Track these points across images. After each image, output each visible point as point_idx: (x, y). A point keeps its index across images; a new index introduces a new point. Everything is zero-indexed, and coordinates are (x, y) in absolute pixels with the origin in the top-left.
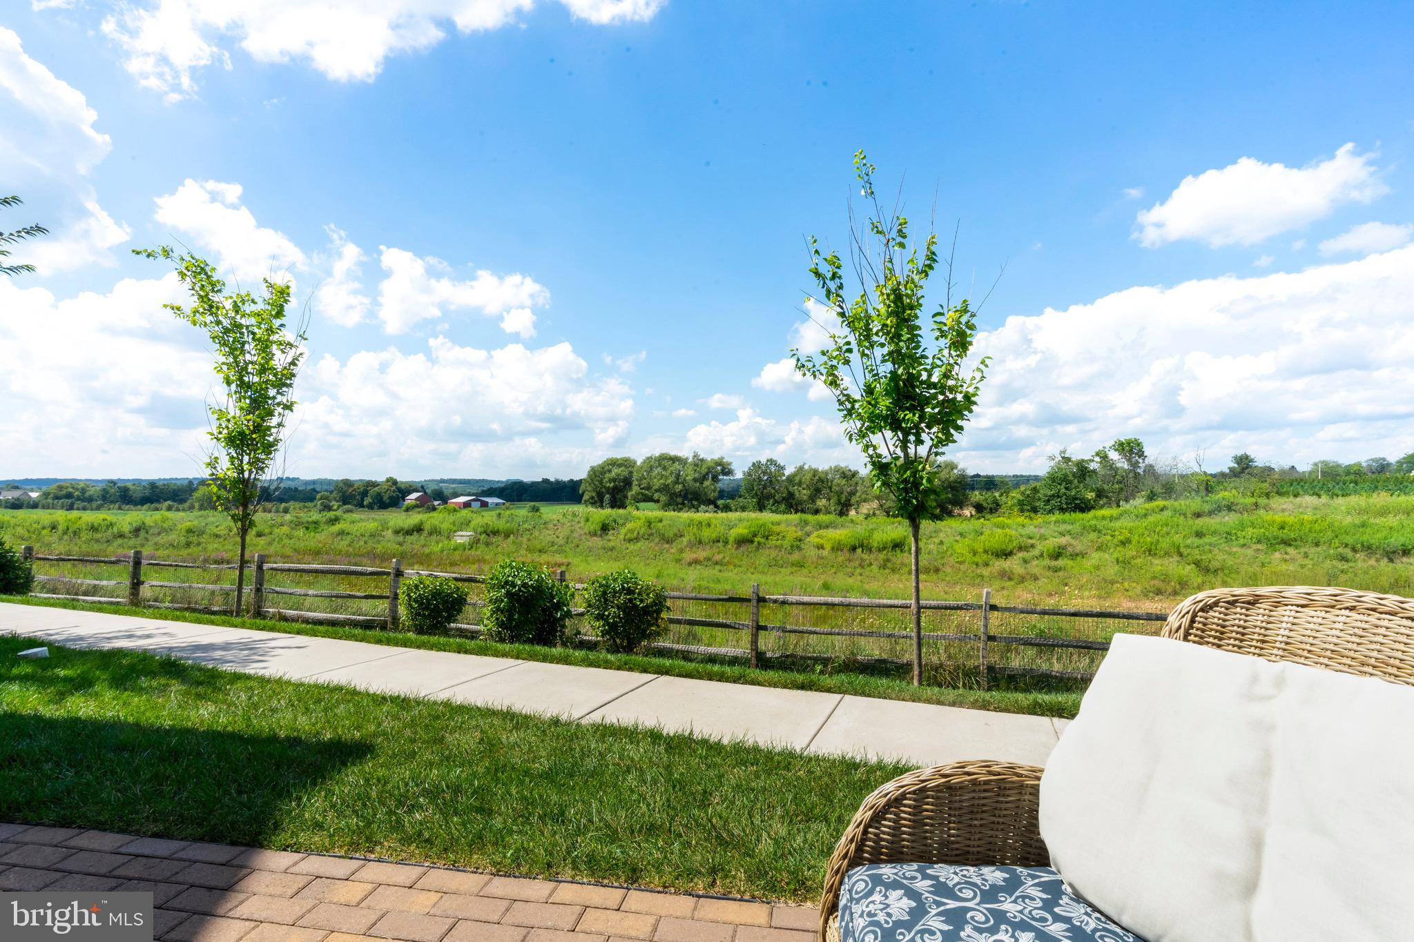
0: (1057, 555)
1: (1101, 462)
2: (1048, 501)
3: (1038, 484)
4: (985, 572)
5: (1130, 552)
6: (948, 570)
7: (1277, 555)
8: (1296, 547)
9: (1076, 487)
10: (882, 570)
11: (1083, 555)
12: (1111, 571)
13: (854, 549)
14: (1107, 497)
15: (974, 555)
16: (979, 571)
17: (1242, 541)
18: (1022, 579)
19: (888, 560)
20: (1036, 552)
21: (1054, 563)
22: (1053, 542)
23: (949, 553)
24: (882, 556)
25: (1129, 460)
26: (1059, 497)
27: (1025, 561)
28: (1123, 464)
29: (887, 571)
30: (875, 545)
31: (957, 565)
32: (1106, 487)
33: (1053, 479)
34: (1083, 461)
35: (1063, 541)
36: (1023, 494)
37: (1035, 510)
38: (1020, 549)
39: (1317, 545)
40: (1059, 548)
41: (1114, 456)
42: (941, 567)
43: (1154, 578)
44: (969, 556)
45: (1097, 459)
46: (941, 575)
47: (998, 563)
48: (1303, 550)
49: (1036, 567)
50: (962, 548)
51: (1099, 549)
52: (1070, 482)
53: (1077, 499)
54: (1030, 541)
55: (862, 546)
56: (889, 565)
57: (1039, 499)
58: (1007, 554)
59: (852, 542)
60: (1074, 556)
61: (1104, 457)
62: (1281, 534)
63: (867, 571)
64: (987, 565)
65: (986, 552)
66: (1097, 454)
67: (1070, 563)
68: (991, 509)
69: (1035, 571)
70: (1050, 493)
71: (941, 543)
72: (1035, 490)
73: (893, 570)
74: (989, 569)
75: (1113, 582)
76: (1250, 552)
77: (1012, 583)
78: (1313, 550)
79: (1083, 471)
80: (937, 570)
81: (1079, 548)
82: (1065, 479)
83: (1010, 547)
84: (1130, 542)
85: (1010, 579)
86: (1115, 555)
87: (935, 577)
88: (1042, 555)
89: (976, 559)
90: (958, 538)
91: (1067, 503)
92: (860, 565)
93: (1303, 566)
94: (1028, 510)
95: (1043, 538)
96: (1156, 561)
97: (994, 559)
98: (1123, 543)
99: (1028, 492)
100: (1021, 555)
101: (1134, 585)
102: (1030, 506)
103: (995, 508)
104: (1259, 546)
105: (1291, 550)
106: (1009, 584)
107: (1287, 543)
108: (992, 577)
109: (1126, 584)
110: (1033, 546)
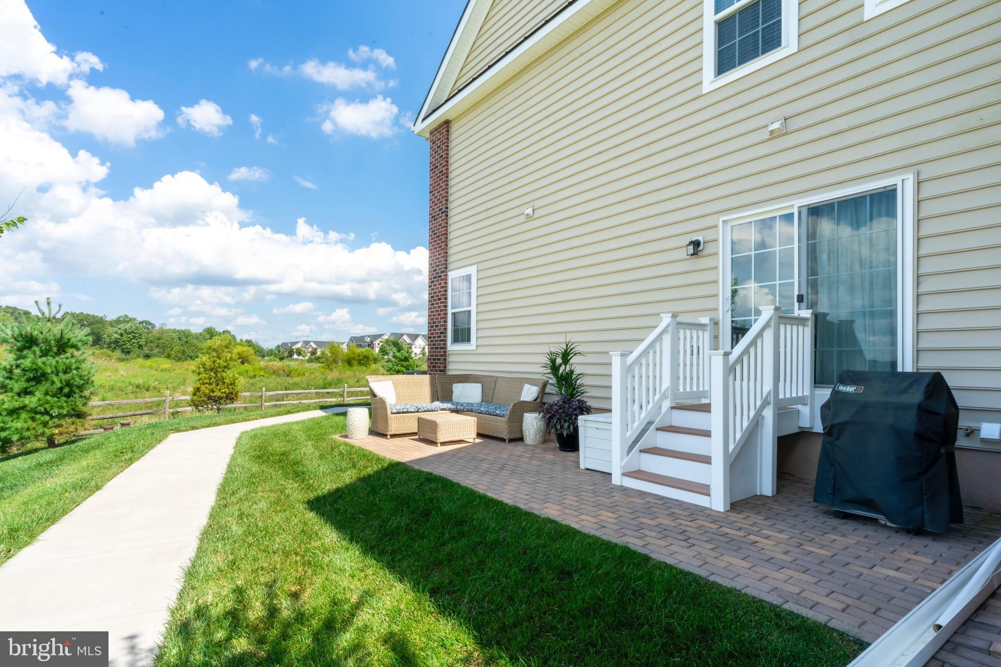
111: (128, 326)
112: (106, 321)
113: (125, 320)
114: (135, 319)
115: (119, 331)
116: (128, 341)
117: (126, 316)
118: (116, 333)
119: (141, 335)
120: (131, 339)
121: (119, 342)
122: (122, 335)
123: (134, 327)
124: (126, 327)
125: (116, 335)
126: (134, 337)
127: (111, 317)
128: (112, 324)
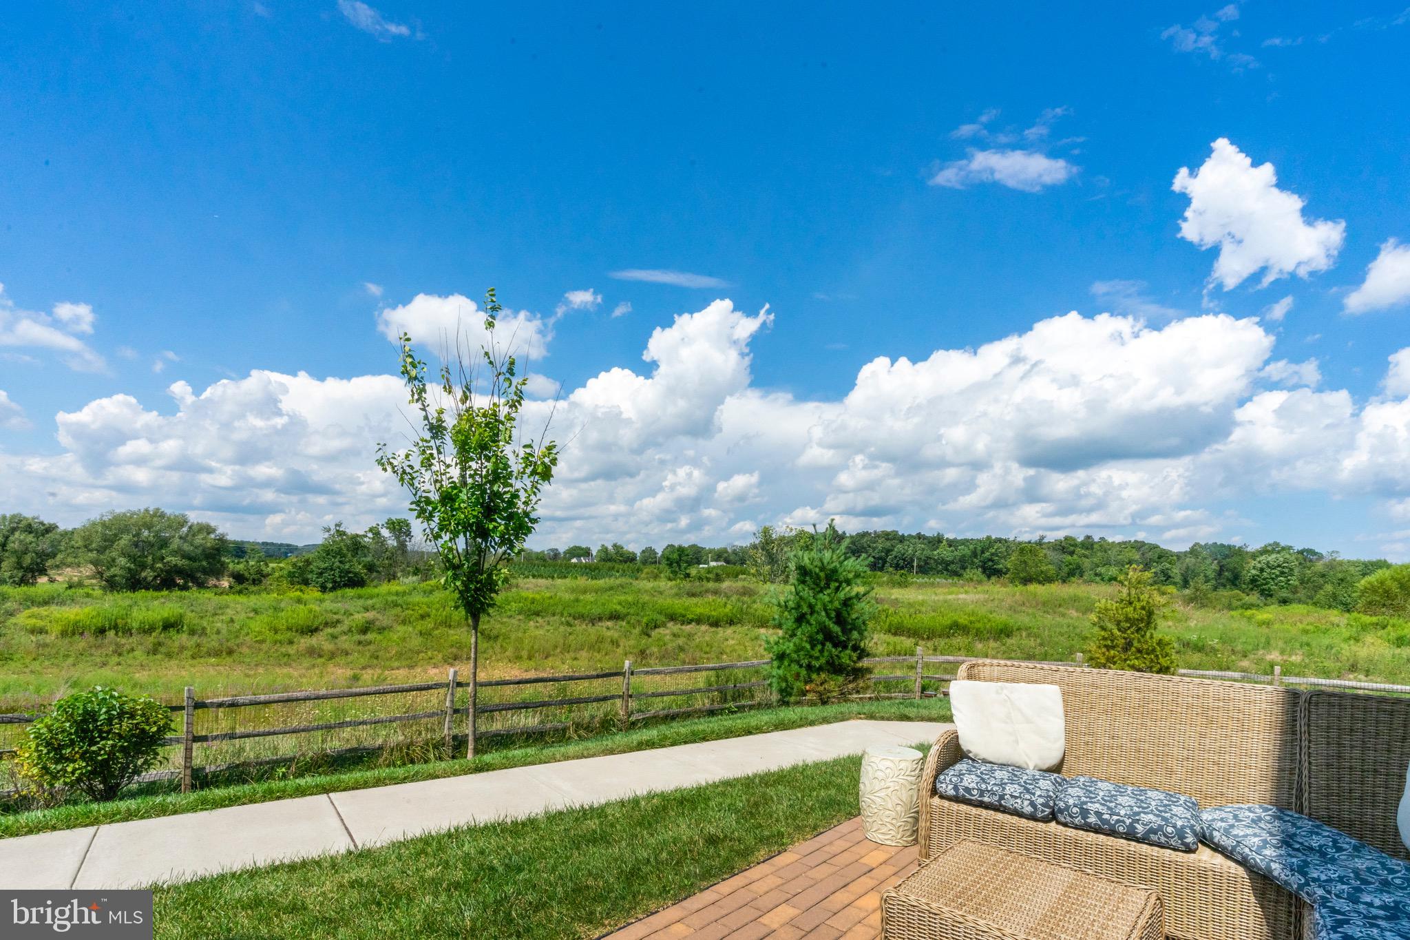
0: (365, 630)
1: (373, 539)
2: (321, 574)
3: (311, 556)
4: (292, 650)
5: (428, 624)
6: (245, 650)
7: (531, 623)
8: (543, 617)
9: (350, 561)
10: (151, 657)
11: (390, 628)
12: (416, 642)
13: (102, 631)
14: (378, 572)
15: (276, 633)
16: (283, 650)
17: (509, 613)
18: (332, 656)
19: (160, 644)
20: (345, 628)
21: (362, 638)
22: (360, 618)
23: (243, 632)
24: (150, 640)
25: (397, 538)
26: (332, 569)
27: (334, 637)
28: (392, 543)
29: (159, 657)
30: (135, 625)
31: (257, 645)
32: (378, 563)
33: (327, 551)
34: (357, 535)
35: (370, 615)
36: (294, 565)
37: (306, 582)
38: (326, 624)
39: (554, 615)
40: (367, 622)
41: (385, 533)
42: (235, 648)
43: (452, 646)
44: (269, 635)
45: (370, 535)
46: (235, 656)
47: (302, 641)
48: (547, 619)
49: (345, 642)
50: (258, 624)
51: (404, 622)
52: (344, 556)
53: (350, 572)
54: (336, 617)
55: (116, 627)
56: (163, 649)
57: (312, 572)
58: (313, 631)
59: (99, 622)
60: (381, 630)
61: (375, 532)
62: (533, 607)
63: (128, 659)
64: (291, 642)
65: (289, 629)
66: (371, 530)
67: (379, 637)
68: (254, 580)
69: (346, 646)
70: (323, 566)
71: (232, 621)
72: (308, 562)
73: (169, 655)
74: (295, 647)
75: (418, 652)
76: (514, 621)
77: (322, 660)
78: (552, 619)
79: (356, 545)
80: (230, 652)
81: (385, 623)
82: (339, 553)
83: (316, 624)
84: (429, 616)
85: (320, 656)
86: (419, 628)
87: (229, 660)
88: (350, 630)
89: (278, 637)
90: (252, 615)
91: (340, 577)
92: (115, 652)
93: (548, 631)
94: (299, 583)
95: (348, 613)
96: (451, 632)
97: (298, 636)
98: (423, 617)
99: (301, 564)
100: (329, 630)
101: (436, 653)
102: (300, 578)
103: (258, 579)
104: (521, 617)
105: (539, 619)
106: (320, 661)
107: (537, 614)
108: (300, 655)
109: (429, 653)
110: (338, 621)
111: (1271, 558)
112: (1247, 553)
113: (1273, 549)
114: (1290, 548)
115: (1259, 566)
116: (1273, 579)
117: (1277, 544)
118: (1254, 568)
119: (1291, 570)
120: (1277, 576)
121: (1256, 580)
122: (1262, 570)
123: (1282, 559)
124: (1269, 559)
125: (1254, 572)
126: (1282, 573)
127: (1253, 547)
128: (1254, 556)
